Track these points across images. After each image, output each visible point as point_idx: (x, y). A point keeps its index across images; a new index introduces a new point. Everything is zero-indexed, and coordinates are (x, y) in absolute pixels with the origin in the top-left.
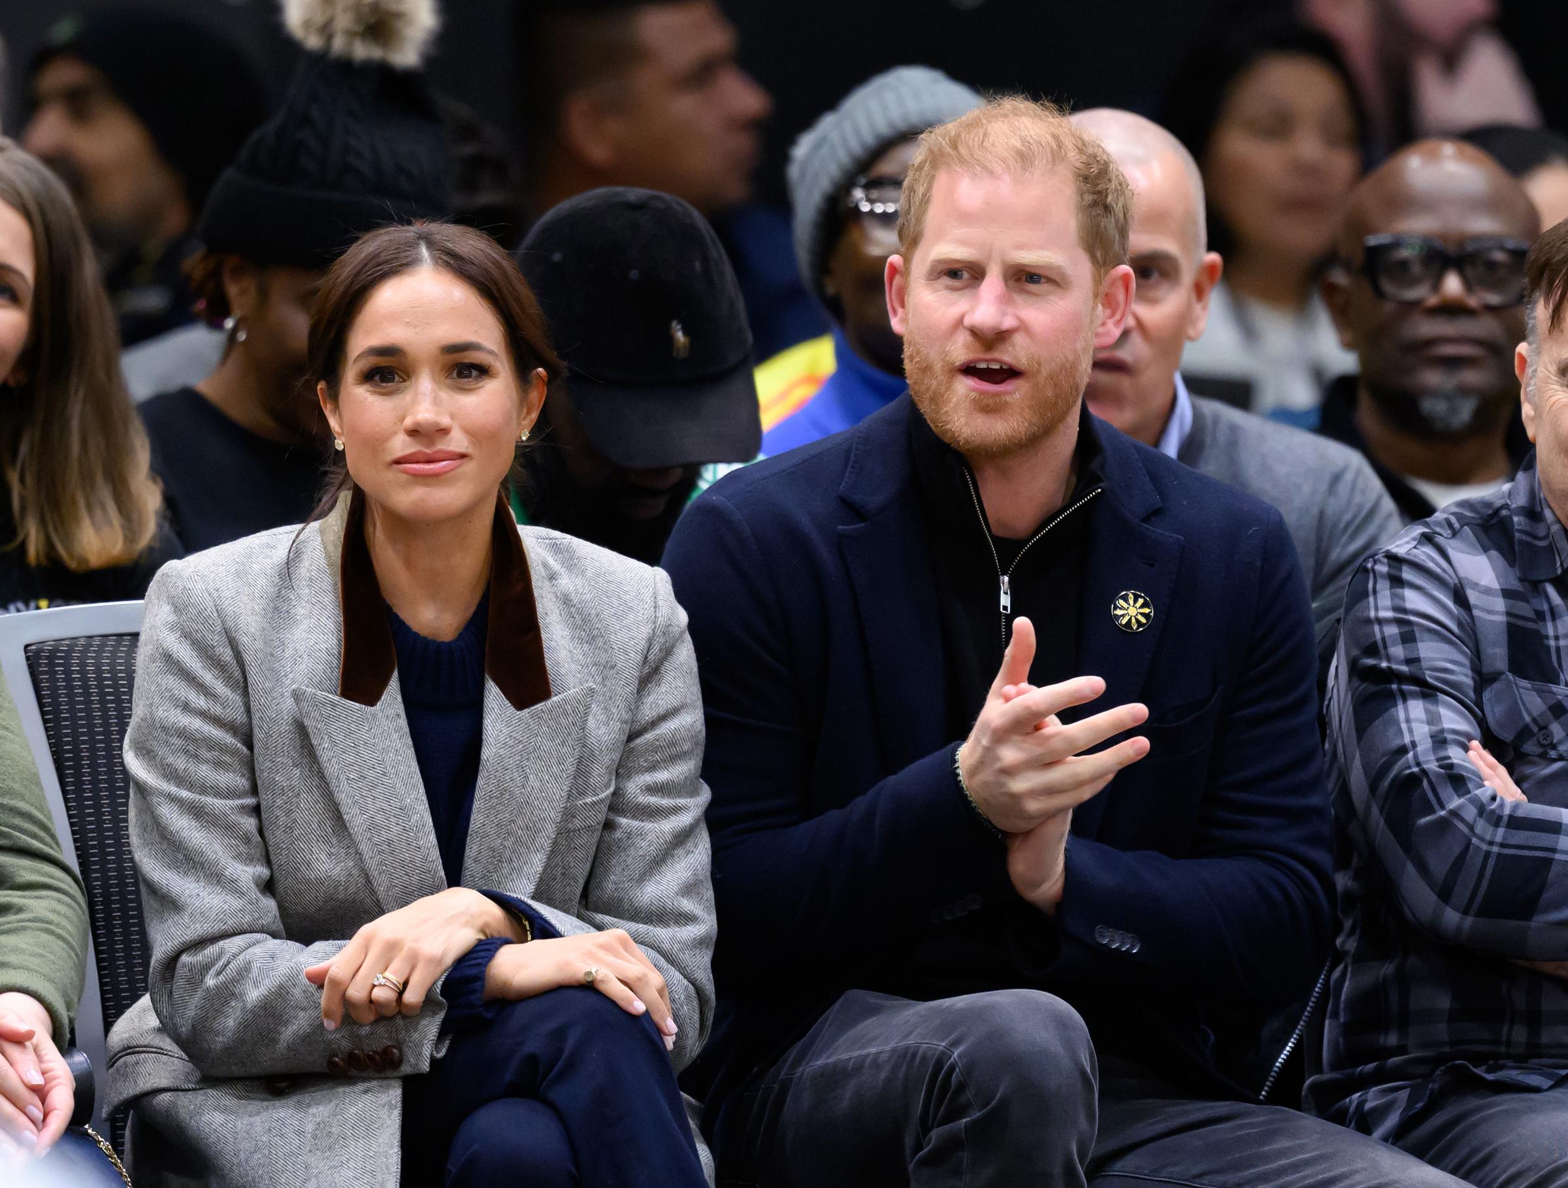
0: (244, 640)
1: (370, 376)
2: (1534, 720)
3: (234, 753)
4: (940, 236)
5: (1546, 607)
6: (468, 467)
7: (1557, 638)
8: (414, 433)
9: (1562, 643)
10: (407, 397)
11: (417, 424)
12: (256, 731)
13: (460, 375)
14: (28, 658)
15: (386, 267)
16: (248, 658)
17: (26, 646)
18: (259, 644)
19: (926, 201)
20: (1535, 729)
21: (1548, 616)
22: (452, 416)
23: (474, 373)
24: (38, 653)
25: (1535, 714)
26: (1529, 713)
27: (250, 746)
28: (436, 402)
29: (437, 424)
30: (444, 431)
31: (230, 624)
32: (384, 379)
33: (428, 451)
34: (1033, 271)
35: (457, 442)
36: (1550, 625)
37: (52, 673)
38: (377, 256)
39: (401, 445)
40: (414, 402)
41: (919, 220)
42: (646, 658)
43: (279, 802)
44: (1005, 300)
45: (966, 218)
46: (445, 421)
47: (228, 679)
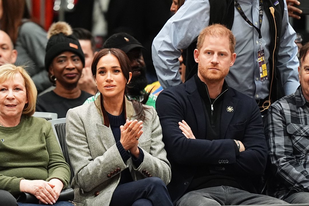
0: (83, 119)
1: (100, 73)
2: (298, 130)
3: (84, 138)
4: (206, 46)
5: (299, 112)
6: (116, 88)
7: (301, 117)
8: (107, 81)
9: (302, 117)
10: (106, 75)
11: (107, 80)
12: (87, 133)
13: (115, 72)
14: (55, 127)
15: (103, 55)
16: (84, 121)
17: (55, 125)
18: (85, 119)
19: (204, 41)
20: (298, 131)
21: (300, 113)
22: (114, 79)
23: (117, 72)
24: (57, 126)
25: (298, 129)
26: (297, 129)
27: (86, 136)
28: (111, 76)
29: (110, 79)
30: (112, 81)
31: (80, 116)
32: (103, 73)
33: (109, 84)
34: (222, 53)
35: (114, 83)
36: (300, 114)
37: (59, 129)
38: (101, 53)
39: (105, 84)
40: (107, 76)
41: (202, 43)
42: (153, 118)
43: (92, 145)
44: (218, 58)
45: (211, 44)
46: (112, 79)
47: (81, 125)
